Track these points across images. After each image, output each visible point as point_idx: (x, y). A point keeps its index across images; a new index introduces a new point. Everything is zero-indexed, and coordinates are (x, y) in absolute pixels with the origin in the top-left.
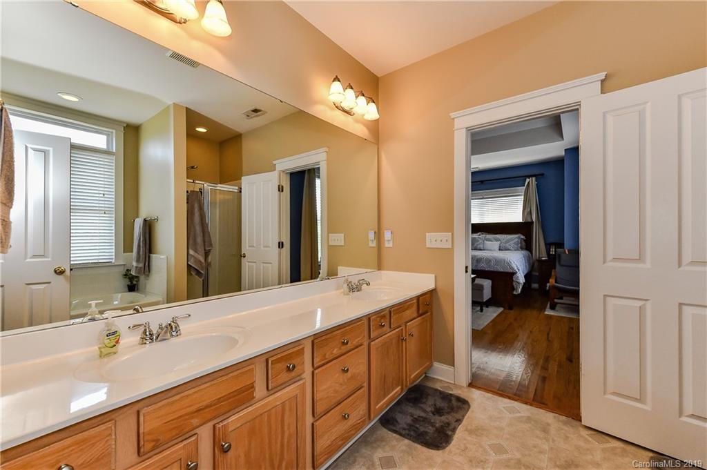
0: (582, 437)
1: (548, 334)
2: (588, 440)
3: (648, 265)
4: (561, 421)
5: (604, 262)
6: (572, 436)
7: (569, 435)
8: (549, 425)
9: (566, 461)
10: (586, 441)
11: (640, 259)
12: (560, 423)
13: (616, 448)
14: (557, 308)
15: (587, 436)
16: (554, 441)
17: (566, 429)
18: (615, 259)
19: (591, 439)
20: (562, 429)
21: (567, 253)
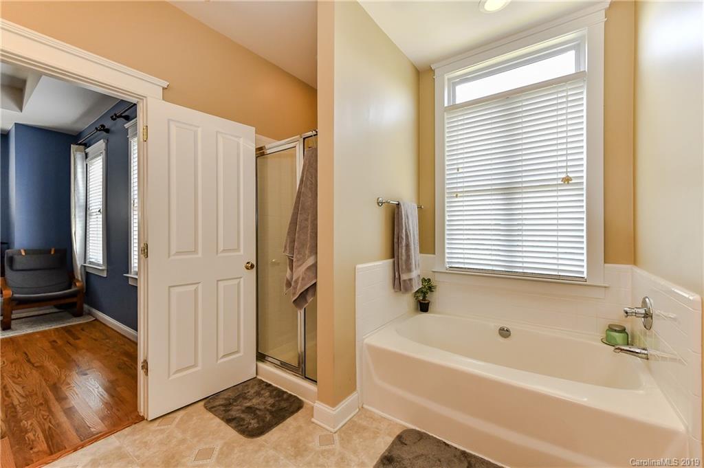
0: (156, 431)
1: (29, 361)
2: (162, 430)
3: (200, 255)
4: (128, 435)
5: (169, 256)
6: (148, 438)
7: (145, 440)
8: (119, 448)
9: (163, 462)
10: (162, 431)
11: (195, 252)
12: (128, 437)
13: (182, 418)
14: (12, 327)
15: (159, 428)
16: (138, 457)
17: (138, 437)
18: (178, 253)
19: (162, 427)
20: (135, 440)
21: (23, 254)
